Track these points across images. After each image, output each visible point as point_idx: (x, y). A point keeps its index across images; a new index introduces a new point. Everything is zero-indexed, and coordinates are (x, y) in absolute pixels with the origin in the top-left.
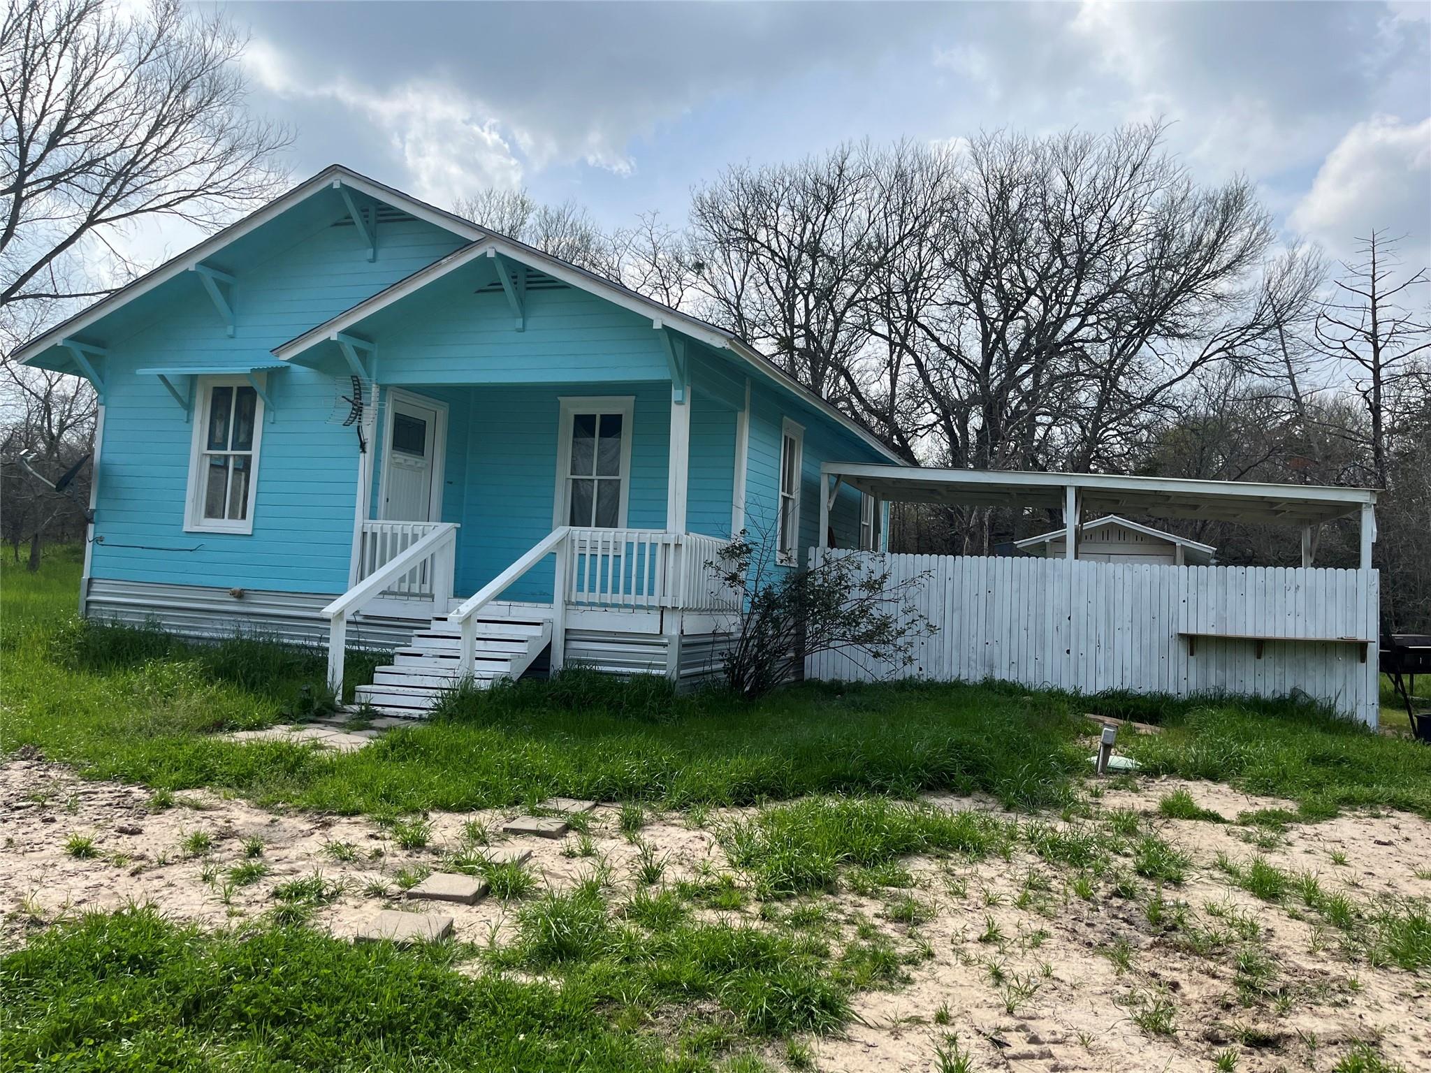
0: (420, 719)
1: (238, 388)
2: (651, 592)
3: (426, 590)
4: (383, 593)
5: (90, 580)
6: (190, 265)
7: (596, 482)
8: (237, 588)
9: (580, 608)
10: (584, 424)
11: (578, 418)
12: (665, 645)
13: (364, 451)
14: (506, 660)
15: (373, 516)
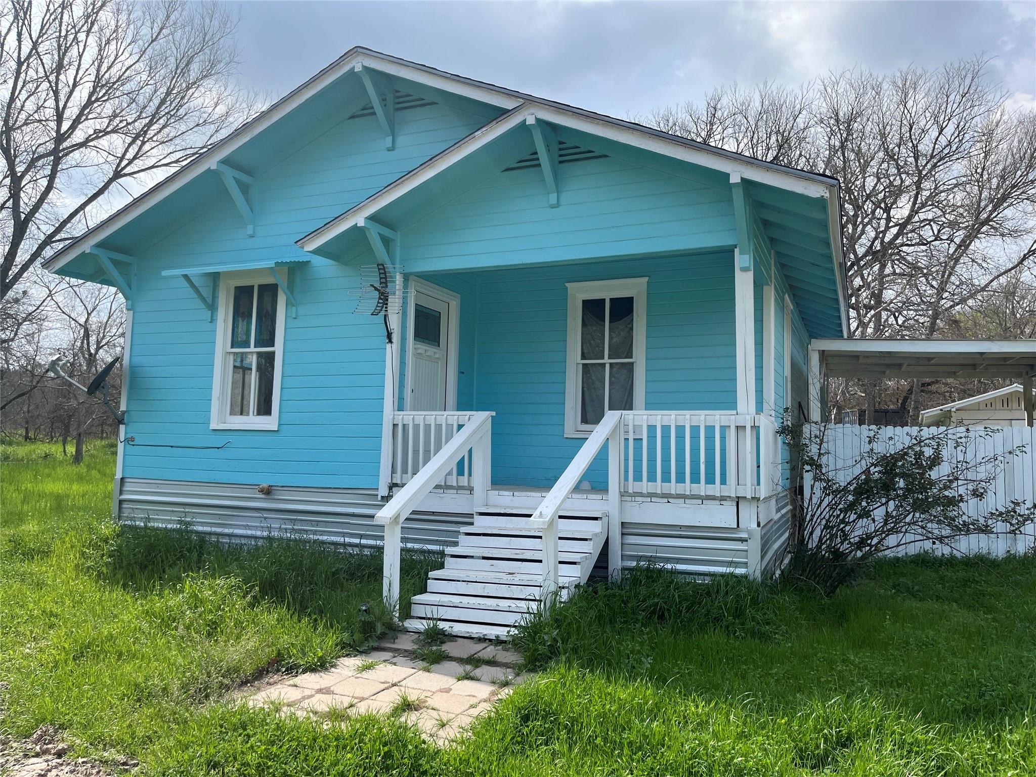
1: (260, 286)
2: (723, 481)
3: (464, 481)
4: (437, 487)
5: (122, 479)
6: (212, 163)
7: (608, 366)
8: (265, 485)
9: (637, 499)
11: (587, 304)
12: (743, 540)
13: (390, 341)
15: (401, 408)
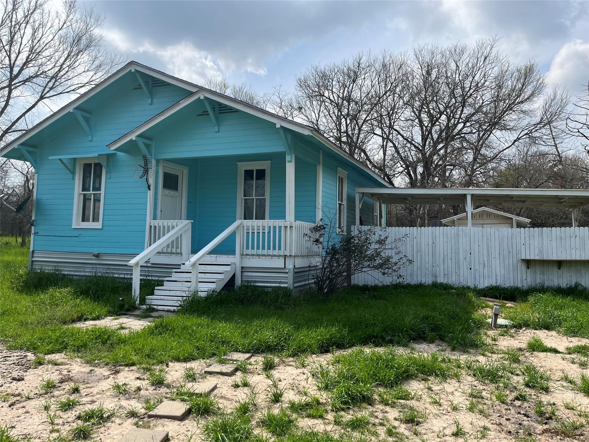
0: (174, 311)
1: (95, 164)
2: (280, 249)
3: (179, 251)
4: (159, 253)
5: (33, 251)
6: (71, 109)
7: (255, 200)
8: (96, 253)
9: (248, 257)
10: (249, 174)
11: (246, 171)
12: (287, 273)
13: (150, 189)
14: (214, 282)
15: (155, 218)
